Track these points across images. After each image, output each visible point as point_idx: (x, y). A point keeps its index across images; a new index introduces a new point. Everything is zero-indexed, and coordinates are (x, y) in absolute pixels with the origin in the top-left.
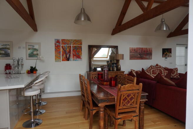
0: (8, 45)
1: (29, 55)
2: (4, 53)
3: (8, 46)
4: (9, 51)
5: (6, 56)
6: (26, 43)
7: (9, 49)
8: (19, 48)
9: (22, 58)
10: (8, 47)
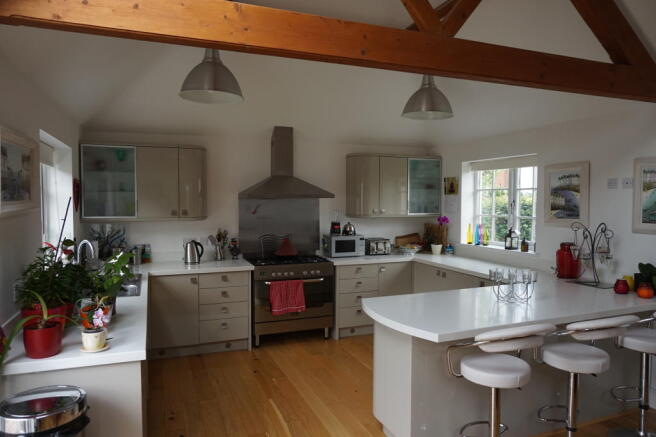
0: (577, 176)
1: (645, 211)
2: (563, 203)
3: (576, 178)
4: (577, 196)
5: (569, 216)
6: (637, 160)
7: (578, 191)
8: (612, 184)
9: (603, 226)
10: (575, 181)
